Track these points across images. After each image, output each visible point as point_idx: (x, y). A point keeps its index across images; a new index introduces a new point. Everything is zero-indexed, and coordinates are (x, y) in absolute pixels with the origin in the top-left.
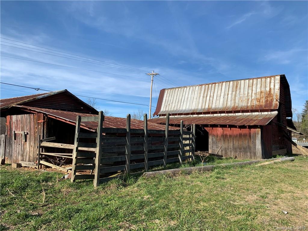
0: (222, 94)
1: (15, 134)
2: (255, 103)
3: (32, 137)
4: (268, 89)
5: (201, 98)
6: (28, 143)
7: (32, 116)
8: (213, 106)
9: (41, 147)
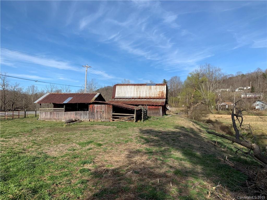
0: (144, 91)
1: (97, 111)
2: (158, 96)
3: (107, 112)
4: (162, 91)
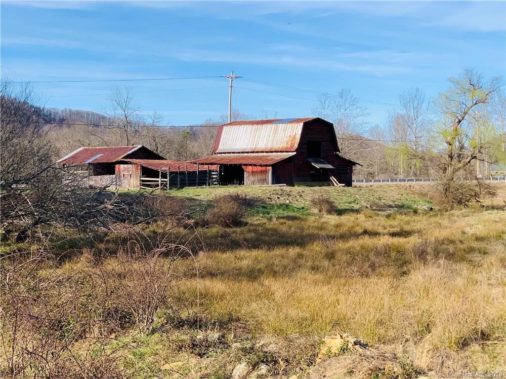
0: (266, 136)
1: (123, 175)
3: (135, 176)
5: (251, 138)
6: (132, 178)
7: (134, 165)
8: (259, 147)
9: (141, 180)
